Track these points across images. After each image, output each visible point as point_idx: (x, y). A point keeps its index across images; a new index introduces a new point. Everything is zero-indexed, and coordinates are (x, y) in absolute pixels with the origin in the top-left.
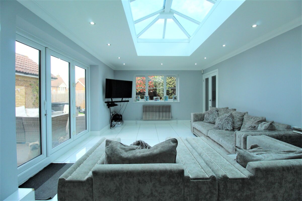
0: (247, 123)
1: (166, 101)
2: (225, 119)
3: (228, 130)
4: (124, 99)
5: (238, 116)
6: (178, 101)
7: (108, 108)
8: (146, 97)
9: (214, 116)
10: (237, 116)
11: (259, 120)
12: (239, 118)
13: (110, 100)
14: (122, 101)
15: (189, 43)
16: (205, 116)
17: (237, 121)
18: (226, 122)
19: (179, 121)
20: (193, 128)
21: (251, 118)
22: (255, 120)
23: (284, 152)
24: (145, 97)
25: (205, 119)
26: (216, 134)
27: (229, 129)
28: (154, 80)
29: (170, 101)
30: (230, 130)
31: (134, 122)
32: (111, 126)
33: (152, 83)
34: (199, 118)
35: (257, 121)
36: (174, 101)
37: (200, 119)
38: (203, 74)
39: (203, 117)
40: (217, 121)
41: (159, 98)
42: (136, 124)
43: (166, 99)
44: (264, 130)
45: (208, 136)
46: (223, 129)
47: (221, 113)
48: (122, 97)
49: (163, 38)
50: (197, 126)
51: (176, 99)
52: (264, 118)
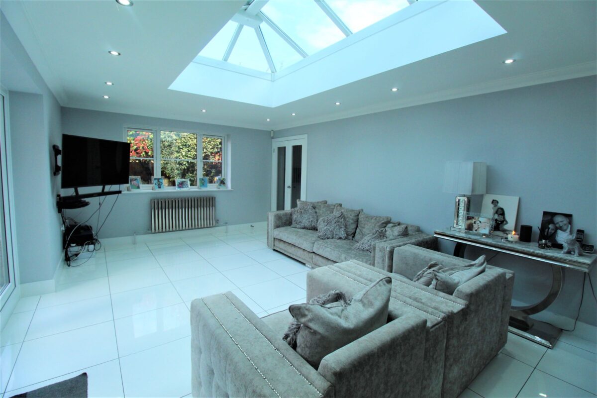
0: (366, 225)
1: (204, 189)
2: (334, 221)
3: (340, 238)
4: (108, 188)
5: (351, 215)
6: (227, 188)
7: (60, 211)
8: (157, 181)
9: (311, 216)
10: (349, 215)
11: (383, 222)
12: (352, 219)
13: (70, 192)
14: (103, 193)
15: (273, 81)
16: (294, 217)
17: (350, 223)
18: (337, 227)
19: (231, 227)
20: (273, 239)
21: (372, 219)
22: (378, 222)
23: (466, 266)
24: (155, 179)
25: (294, 223)
26: (332, 248)
27: (341, 236)
28: (149, 136)
29: (211, 188)
30: (344, 238)
31: (129, 239)
32: (68, 259)
33: (144, 141)
34: (284, 221)
35: (380, 223)
36: (219, 188)
37: (285, 223)
38: (273, 138)
39: (288, 219)
40: (321, 226)
41: (187, 182)
42: (134, 243)
43: (203, 184)
44: (398, 236)
45: (314, 252)
46: (333, 238)
47: (321, 212)
48: (104, 183)
49: (226, 59)
50: (285, 235)
51: (224, 183)
52: (389, 219)
